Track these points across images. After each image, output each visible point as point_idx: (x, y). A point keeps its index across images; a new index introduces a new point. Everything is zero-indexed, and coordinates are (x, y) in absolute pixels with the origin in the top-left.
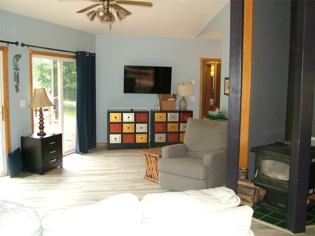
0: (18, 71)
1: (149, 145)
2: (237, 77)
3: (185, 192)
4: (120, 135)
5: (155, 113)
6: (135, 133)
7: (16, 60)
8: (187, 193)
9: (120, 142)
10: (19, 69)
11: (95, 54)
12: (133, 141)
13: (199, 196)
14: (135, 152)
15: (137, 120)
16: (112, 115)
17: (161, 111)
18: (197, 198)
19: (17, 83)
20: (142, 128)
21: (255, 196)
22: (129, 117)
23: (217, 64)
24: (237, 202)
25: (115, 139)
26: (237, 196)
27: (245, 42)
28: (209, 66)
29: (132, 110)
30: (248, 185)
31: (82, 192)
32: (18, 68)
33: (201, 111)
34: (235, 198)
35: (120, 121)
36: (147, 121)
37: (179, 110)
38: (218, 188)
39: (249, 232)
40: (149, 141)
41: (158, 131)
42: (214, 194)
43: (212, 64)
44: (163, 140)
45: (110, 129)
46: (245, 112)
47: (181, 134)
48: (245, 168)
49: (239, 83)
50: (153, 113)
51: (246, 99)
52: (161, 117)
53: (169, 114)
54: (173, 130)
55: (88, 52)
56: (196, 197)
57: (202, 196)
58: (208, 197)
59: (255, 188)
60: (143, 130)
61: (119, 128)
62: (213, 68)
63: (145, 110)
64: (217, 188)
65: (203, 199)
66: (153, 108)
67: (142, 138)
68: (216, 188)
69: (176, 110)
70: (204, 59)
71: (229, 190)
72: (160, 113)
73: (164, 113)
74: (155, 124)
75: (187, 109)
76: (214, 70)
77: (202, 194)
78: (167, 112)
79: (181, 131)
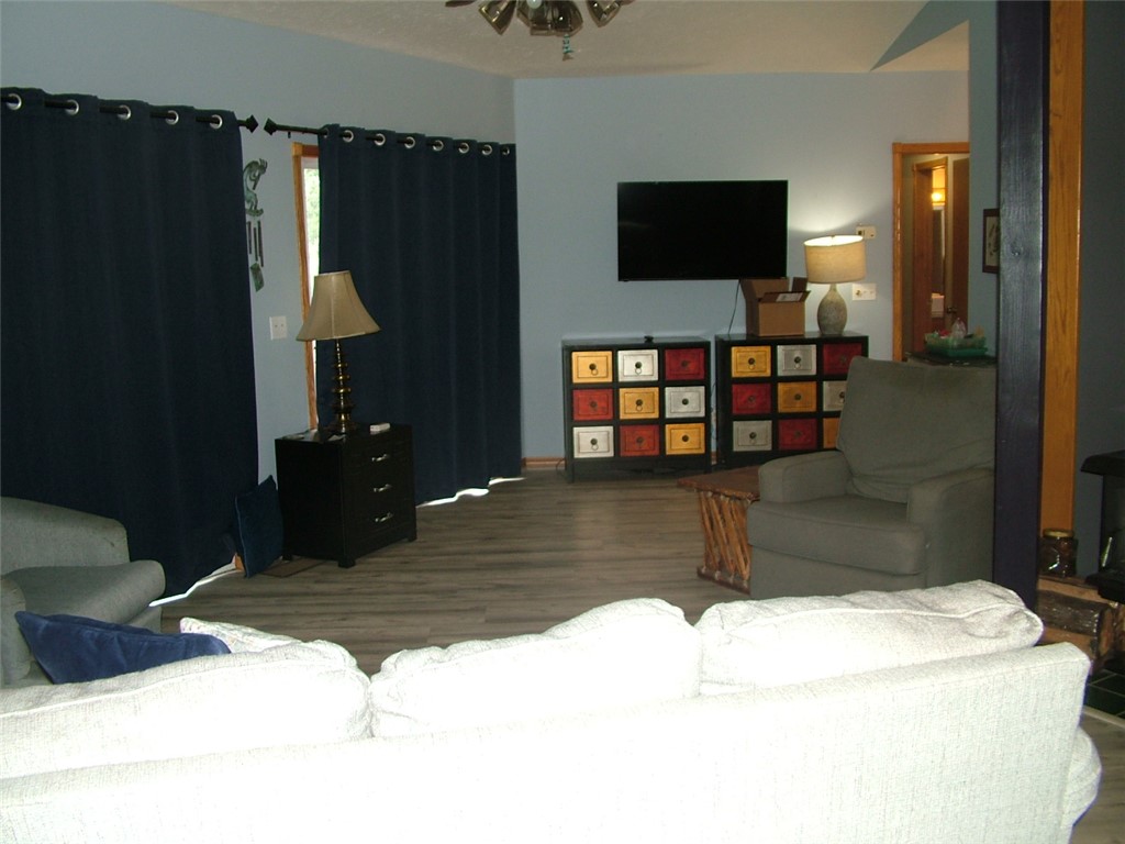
0: (258, 218)
1: (714, 463)
2: (1030, 202)
3: (846, 597)
4: (610, 429)
5: (733, 349)
6: (661, 422)
7: (251, 180)
8: (852, 599)
9: (611, 454)
10: (262, 211)
11: (512, 147)
12: (657, 448)
13: (893, 611)
14: (662, 487)
15: (667, 374)
16: (581, 361)
17: (752, 340)
18: (886, 614)
19: (257, 259)
20: (685, 402)
21: (1102, 633)
22: (638, 366)
23: (957, 165)
24: (1029, 631)
25: (593, 442)
26: (1030, 613)
27: (1057, 72)
28: (926, 172)
29: (649, 339)
30: (1078, 596)
31: (487, 621)
32: (258, 208)
33: (899, 336)
34: (1023, 616)
35: (610, 380)
36: (702, 377)
37: (816, 336)
38: (961, 584)
39: (1076, 738)
40: (714, 449)
41: (744, 412)
42: (947, 605)
43: (938, 163)
44: (763, 443)
45: (575, 410)
46: (1060, 331)
47: (826, 422)
48: (1064, 535)
49: (1037, 221)
50: (725, 346)
51: (1066, 282)
52: (751, 361)
53: (780, 349)
54: (798, 407)
55: (491, 141)
56: (882, 612)
57: (904, 610)
58: (925, 614)
59: (1101, 604)
60: (691, 410)
61: (604, 404)
62: (939, 179)
63: (698, 337)
64: (958, 584)
65: (907, 618)
66: (723, 332)
67: (685, 439)
68: (954, 586)
69: (807, 337)
70: (905, 146)
71: (999, 590)
72: (748, 349)
73: (762, 348)
74: (734, 386)
75: (846, 329)
76: (943, 185)
77: (906, 603)
78: (773, 343)
79: (825, 409)
